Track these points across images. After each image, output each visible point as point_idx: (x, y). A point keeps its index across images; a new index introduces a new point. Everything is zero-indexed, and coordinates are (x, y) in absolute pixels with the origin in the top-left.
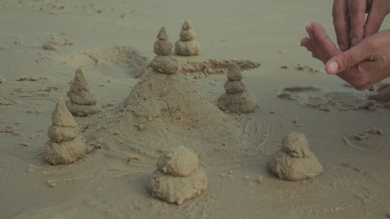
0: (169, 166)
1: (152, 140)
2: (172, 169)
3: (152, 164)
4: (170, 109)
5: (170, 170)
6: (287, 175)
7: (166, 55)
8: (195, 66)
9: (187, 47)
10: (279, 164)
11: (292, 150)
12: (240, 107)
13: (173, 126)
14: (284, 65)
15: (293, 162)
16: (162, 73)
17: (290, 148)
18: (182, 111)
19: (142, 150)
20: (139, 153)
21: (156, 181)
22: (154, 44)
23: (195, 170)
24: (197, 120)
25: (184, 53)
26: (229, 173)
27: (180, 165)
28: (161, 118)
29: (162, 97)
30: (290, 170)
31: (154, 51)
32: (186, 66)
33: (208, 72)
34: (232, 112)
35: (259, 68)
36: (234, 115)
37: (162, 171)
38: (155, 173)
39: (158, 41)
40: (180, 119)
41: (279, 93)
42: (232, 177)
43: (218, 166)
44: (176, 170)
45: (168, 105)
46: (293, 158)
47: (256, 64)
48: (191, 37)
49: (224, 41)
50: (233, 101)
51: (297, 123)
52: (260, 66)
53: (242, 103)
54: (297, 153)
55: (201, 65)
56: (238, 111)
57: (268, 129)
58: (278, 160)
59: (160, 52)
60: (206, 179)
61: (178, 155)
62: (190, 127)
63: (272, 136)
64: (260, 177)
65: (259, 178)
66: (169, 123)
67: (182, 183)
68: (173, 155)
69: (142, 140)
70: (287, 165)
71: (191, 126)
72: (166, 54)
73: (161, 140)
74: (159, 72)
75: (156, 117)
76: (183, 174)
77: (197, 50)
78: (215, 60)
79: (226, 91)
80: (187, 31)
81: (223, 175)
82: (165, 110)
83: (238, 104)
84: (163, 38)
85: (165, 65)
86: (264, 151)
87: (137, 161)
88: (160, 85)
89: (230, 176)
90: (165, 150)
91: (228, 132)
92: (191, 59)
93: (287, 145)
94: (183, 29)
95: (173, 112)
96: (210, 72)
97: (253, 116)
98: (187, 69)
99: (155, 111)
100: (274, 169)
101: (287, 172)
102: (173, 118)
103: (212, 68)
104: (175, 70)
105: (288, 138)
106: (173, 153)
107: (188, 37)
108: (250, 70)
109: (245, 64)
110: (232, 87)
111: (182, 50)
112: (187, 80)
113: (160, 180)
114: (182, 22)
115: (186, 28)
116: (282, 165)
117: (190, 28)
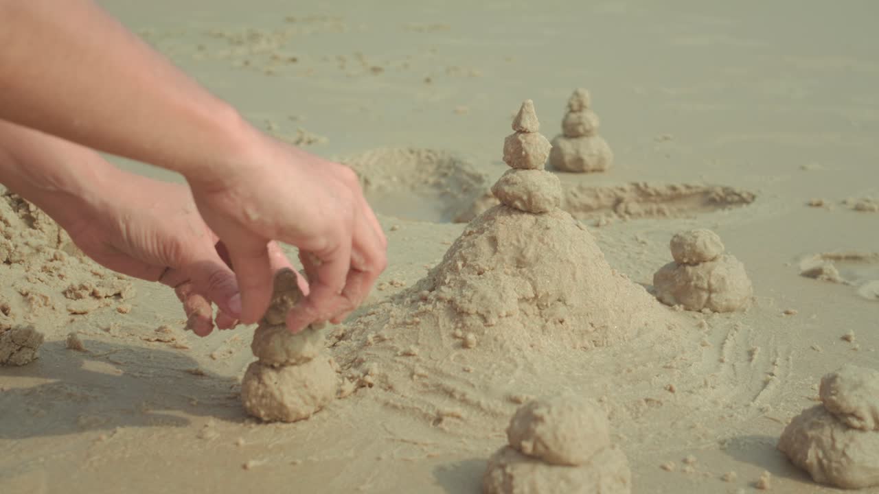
0: (538, 440)
1: (496, 373)
2: (547, 447)
3: (494, 430)
4: (539, 297)
5: (540, 448)
6: (835, 474)
7: (533, 169)
8: (597, 197)
9: (578, 152)
10: (813, 445)
11: (847, 411)
12: (709, 299)
13: (547, 341)
14: (815, 200)
15: (852, 440)
16: (522, 212)
17: (844, 405)
18: (568, 303)
19: (472, 395)
20: (464, 401)
21: (505, 474)
22: (506, 142)
23: (601, 450)
24: (604, 327)
25: (569, 166)
26: (685, 461)
27: (565, 438)
28: (518, 320)
29: (521, 268)
30: (843, 460)
31: (504, 159)
32: (575, 195)
33: (627, 212)
34: (689, 310)
35: (753, 206)
36: (694, 318)
37: (519, 450)
38: (503, 452)
39: (515, 134)
40: (564, 324)
41: (807, 264)
42: (693, 471)
43: (657, 443)
44: (554, 449)
45: (535, 288)
46: (851, 432)
47: (745, 195)
48: (587, 127)
49: (666, 138)
50: (693, 283)
51: (852, 342)
52: (757, 199)
53: (713, 288)
54: (860, 419)
55: (612, 194)
56: (705, 307)
57: (780, 354)
58: (811, 433)
59: (520, 160)
60: (628, 474)
61: (560, 413)
62: (586, 343)
63: (791, 374)
64: (765, 476)
65: (762, 478)
66: (538, 333)
67: (568, 481)
68: (549, 412)
69: (471, 371)
70: (833, 447)
71: (589, 341)
72: (533, 167)
73: (518, 373)
74: (516, 209)
75: (507, 316)
76: (573, 461)
77: (601, 160)
78: (646, 185)
79: (674, 258)
80: (578, 114)
81: (671, 466)
82: (527, 300)
83: (703, 289)
84: (527, 129)
85: (529, 194)
86: (771, 409)
87: (458, 421)
88: (518, 241)
89: (688, 468)
90: (527, 398)
91: (681, 359)
92: (587, 180)
93: (834, 398)
94: (568, 110)
95: (547, 305)
96: (632, 211)
97: (743, 323)
98: (578, 205)
99: (505, 302)
100: (799, 456)
101: (834, 465)
102: (547, 321)
103: (638, 202)
104: (554, 205)
105: (838, 380)
106: (549, 407)
107: (581, 129)
108: (730, 209)
109: (718, 195)
110: (689, 248)
111: (567, 159)
112: (581, 229)
113: (514, 473)
114: (567, 94)
115: (575, 107)
116: (820, 444)
117: (585, 107)
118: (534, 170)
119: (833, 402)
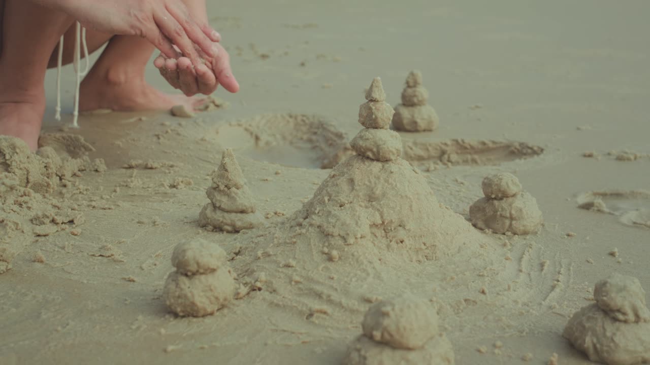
0: (385, 330)
1: (354, 280)
2: (391, 335)
3: (351, 322)
4: (385, 224)
5: (387, 336)
6: (605, 355)
7: (381, 128)
8: (427, 150)
9: (413, 116)
10: (590, 333)
11: (615, 308)
12: (511, 225)
13: (391, 256)
14: (588, 152)
15: (618, 329)
16: (372, 160)
17: (612, 304)
18: (407, 228)
19: (335, 296)
20: (330, 301)
21: (360, 356)
22: (361, 108)
23: (432, 338)
24: (434, 245)
25: (408, 127)
26: (494, 346)
27: (405, 329)
28: (370, 240)
29: (372, 202)
30: (612, 345)
31: (359, 121)
32: (411, 149)
33: (449, 161)
34: (496, 233)
35: (542, 156)
36: (500, 239)
37: (371, 338)
38: (359, 340)
39: (368, 102)
40: (403, 243)
41: (582, 199)
42: (500, 353)
43: (473, 332)
44: (397, 337)
45: (382, 217)
46: (617, 324)
47: (535, 148)
48: (420, 98)
49: (477, 107)
50: (499, 213)
51: (617, 256)
52: (545, 152)
53: (514, 216)
54: (624, 314)
55: (438, 148)
56: (508, 231)
57: (563, 266)
58: (587, 325)
59: (371, 122)
60: (452, 356)
61: (401, 310)
62: (420, 258)
63: (572, 281)
64: (553, 356)
65: (552, 358)
66: (384, 250)
67: (407, 361)
68: (393, 309)
69: (335, 279)
70: (605, 336)
71: (422, 256)
72: (381, 127)
73: (370, 279)
74: (368, 158)
75: (361, 238)
76: (411, 346)
77: (430, 122)
78: (463, 141)
79: (485, 195)
80: (414, 89)
81: (484, 349)
82: (377, 226)
83: (506, 218)
84: (376, 99)
85: (378, 146)
86: (557, 307)
87: (324, 316)
88: (370, 182)
89: (496, 351)
90: (377, 299)
91: (491, 269)
92: (420, 138)
93: (605, 298)
94: (406, 85)
95: (391, 229)
96: (453, 160)
97: (536, 242)
98: (413, 156)
99: (360, 227)
100: (579, 342)
101: (605, 348)
102: (391, 241)
103: (457, 153)
104: (396, 155)
105: (608, 285)
106: (393, 305)
107: (415, 100)
108: (525, 159)
109: (516, 148)
110: (496, 187)
111: (405, 121)
112: (416, 173)
113: (368, 355)
114: (405, 75)
115: (412, 83)
116: (594, 333)
117: (419, 84)
118: (382, 130)
119: (603, 301)
